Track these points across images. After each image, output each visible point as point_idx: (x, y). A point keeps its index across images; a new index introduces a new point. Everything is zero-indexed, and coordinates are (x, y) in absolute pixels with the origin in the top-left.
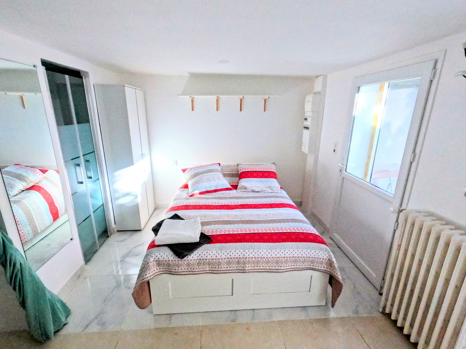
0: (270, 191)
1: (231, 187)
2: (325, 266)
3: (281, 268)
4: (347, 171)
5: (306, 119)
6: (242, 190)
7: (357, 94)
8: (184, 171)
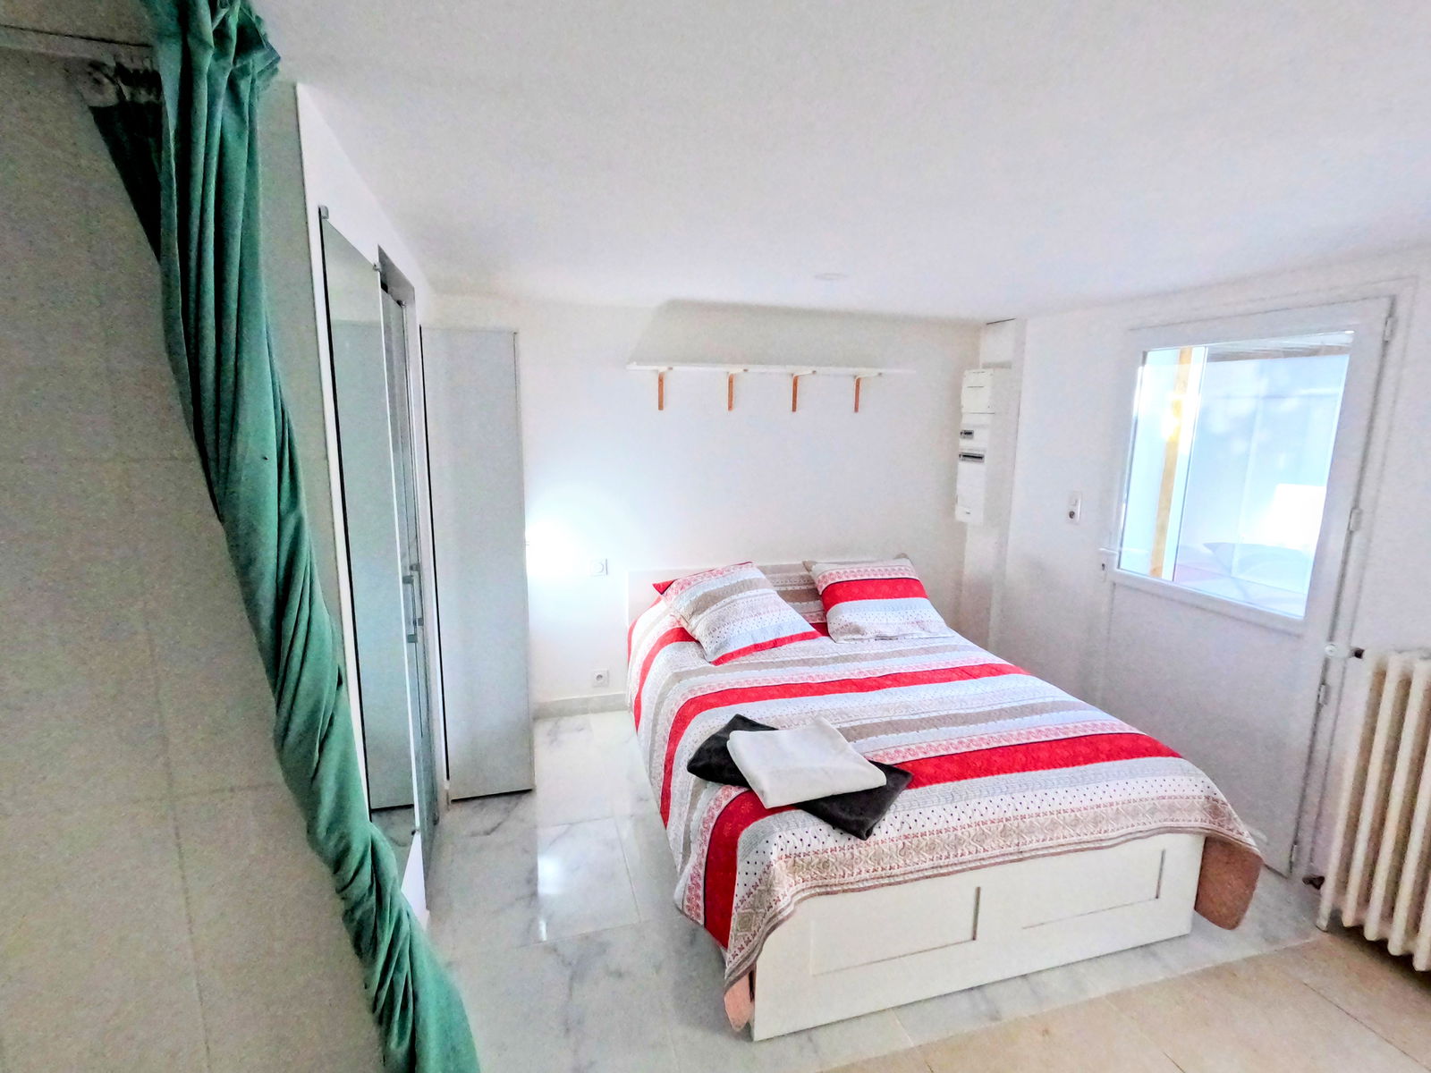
0: (925, 635)
1: (812, 629)
2: (1199, 817)
3: (1106, 834)
4: (1122, 566)
5: (969, 433)
6: (850, 636)
7: (1140, 368)
8: (662, 588)
